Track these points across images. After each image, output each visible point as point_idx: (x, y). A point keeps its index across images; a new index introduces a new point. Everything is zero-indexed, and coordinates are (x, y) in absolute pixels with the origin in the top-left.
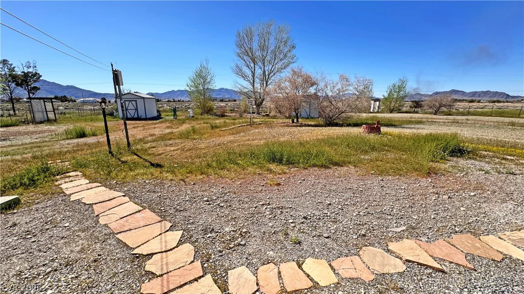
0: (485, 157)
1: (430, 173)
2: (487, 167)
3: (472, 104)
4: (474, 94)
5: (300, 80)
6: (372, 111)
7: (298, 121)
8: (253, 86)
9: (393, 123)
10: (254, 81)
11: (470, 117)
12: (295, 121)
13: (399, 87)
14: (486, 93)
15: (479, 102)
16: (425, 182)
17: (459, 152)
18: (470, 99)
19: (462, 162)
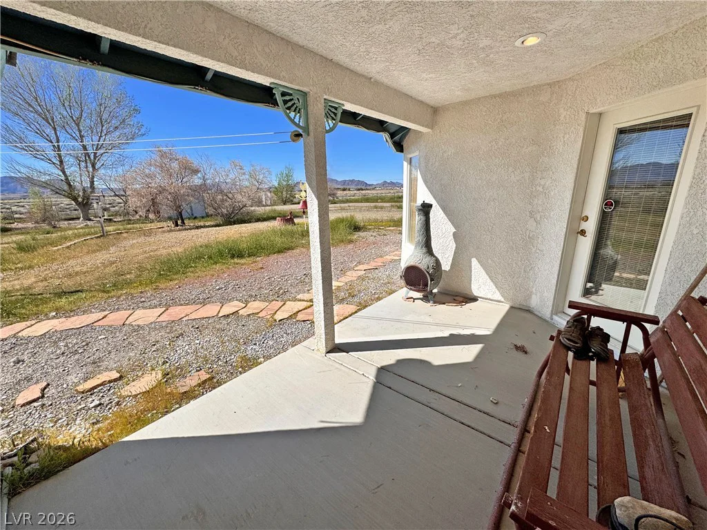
0: (370, 229)
1: (351, 241)
2: (374, 234)
3: (345, 192)
4: (344, 182)
5: (175, 165)
6: (264, 203)
7: (183, 222)
8: (64, 172)
9: (298, 215)
10: (61, 162)
11: (351, 204)
12: (179, 222)
13: (287, 175)
14: (352, 181)
15: (349, 190)
16: (350, 246)
17: (357, 228)
18: (342, 187)
19: (361, 234)
